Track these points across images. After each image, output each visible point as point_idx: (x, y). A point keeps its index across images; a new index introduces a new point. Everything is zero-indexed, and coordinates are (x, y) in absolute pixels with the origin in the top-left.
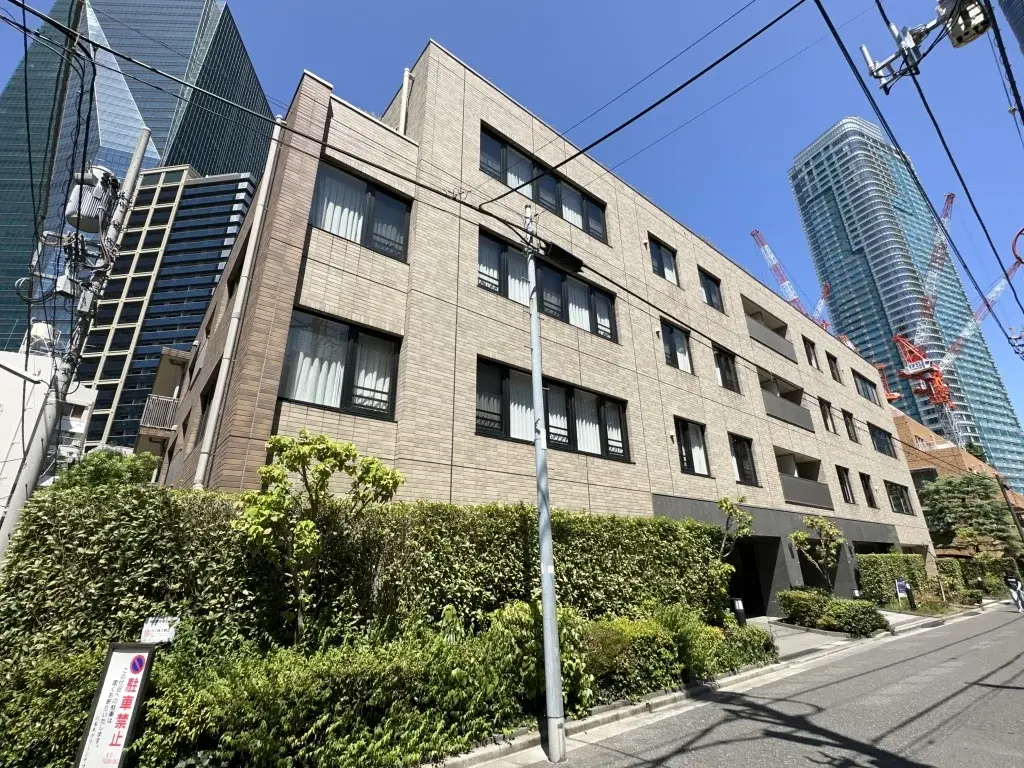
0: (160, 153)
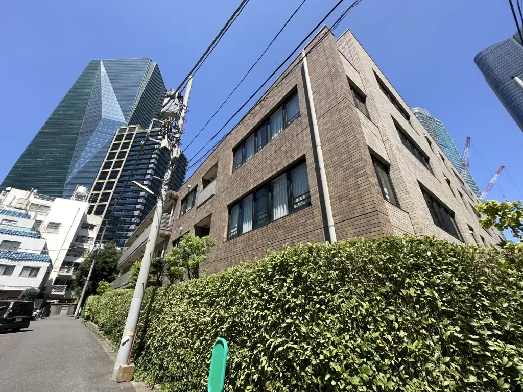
0: (126, 121)
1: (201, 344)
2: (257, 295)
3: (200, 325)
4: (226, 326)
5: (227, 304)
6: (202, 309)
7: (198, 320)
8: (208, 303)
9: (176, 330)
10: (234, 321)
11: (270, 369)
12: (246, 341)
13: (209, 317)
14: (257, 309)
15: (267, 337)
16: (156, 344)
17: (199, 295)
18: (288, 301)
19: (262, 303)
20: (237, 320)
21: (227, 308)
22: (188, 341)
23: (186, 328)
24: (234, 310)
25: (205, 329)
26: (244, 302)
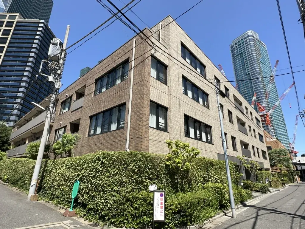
0: (6, 7)
1: (70, 184)
2: (90, 167)
3: (70, 177)
4: (80, 177)
5: (81, 170)
6: (71, 171)
7: (69, 175)
8: (74, 169)
9: (59, 180)
10: (82, 175)
11: (91, 188)
12: (86, 181)
13: (74, 174)
14: (90, 171)
15: (92, 179)
16: (49, 186)
17: (70, 165)
18: (98, 169)
19: (92, 169)
20: (84, 175)
21: (80, 171)
22: (65, 183)
23: (64, 178)
24: (83, 171)
25: (72, 178)
26: (86, 169)
